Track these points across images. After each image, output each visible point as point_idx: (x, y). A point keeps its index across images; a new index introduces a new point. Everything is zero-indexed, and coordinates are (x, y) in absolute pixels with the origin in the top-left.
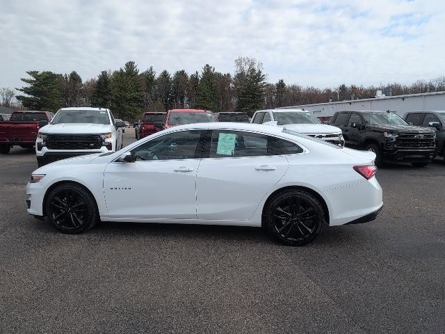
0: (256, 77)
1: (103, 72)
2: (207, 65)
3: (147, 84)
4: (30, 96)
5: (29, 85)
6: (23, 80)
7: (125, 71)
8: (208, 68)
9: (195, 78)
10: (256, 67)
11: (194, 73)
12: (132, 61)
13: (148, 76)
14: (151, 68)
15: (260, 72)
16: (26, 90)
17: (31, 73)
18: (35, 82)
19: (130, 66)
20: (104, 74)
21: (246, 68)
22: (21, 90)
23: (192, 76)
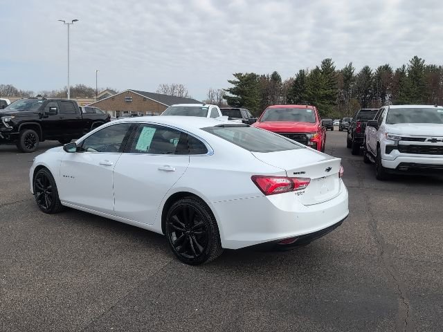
1: (301, 71)
2: (415, 57)
3: (345, 81)
4: (234, 96)
5: (233, 86)
6: (230, 81)
7: (320, 68)
8: (416, 60)
9: (400, 73)
11: (400, 66)
12: (329, 58)
13: (347, 73)
14: (351, 64)
16: (231, 91)
17: (236, 75)
18: (238, 82)
19: (327, 63)
20: (302, 73)
22: (228, 91)
23: (398, 71)
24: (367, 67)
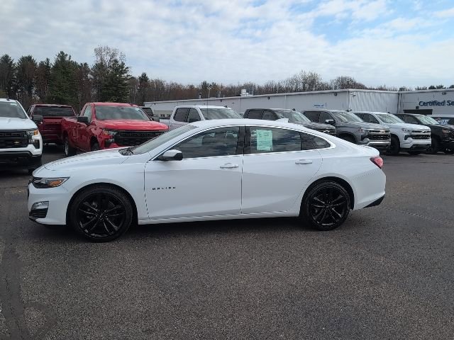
0: (119, 69)
2: (62, 53)
8: (62, 55)
9: (45, 66)
10: (118, 58)
11: (44, 59)
15: (123, 64)
21: (107, 58)
23: (42, 64)
24: (7, 56)
